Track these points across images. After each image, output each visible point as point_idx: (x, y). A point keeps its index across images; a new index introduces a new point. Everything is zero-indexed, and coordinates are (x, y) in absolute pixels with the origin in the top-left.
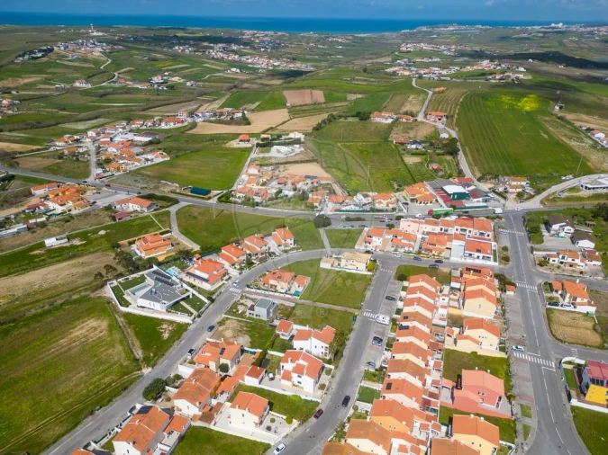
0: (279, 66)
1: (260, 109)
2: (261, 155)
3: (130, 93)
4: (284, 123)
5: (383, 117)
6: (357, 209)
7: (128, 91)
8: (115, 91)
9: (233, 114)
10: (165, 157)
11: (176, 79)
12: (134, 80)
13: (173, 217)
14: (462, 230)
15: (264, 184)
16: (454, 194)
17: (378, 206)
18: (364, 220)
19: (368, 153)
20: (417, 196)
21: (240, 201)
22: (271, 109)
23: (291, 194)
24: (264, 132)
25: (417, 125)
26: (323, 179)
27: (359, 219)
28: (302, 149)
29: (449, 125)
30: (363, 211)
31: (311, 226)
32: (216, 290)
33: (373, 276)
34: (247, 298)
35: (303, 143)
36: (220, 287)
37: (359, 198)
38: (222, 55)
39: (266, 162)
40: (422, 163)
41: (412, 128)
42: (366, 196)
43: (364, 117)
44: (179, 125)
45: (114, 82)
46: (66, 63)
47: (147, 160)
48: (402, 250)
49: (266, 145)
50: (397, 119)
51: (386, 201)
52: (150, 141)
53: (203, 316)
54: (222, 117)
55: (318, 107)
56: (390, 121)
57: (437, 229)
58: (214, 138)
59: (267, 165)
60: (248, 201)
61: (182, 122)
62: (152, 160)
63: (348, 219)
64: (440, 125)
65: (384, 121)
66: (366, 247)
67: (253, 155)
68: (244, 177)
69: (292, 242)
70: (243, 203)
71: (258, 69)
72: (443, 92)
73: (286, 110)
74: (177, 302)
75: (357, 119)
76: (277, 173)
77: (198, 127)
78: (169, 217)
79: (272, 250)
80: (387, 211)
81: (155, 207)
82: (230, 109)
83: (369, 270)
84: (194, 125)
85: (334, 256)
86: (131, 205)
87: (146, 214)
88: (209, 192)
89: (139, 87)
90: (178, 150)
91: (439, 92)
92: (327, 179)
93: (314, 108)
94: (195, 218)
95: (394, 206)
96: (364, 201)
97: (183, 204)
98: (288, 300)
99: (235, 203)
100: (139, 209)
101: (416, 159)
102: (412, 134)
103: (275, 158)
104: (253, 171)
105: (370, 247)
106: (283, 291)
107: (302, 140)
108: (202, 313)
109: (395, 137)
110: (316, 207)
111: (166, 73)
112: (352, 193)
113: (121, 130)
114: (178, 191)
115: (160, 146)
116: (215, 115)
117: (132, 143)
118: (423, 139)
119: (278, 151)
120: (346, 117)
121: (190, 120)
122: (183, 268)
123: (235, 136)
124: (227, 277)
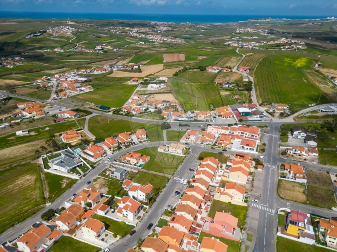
0: (167, 40)
1: (149, 64)
2: (142, 89)
3: (83, 55)
4: (159, 71)
5: (213, 69)
6: (187, 119)
7: (82, 53)
8: (76, 53)
9: (134, 66)
10: (91, 89)
11: (109, 47)
12: (86, 48)
13: (87, 121)
14: (242, 133)
15: (140, 105)
16: (243, 113)
17: (199, 118)
18: (189, 126)
20: (222, 113)
21: (124, 113)
22: (154, 64)
23: (153, 110)
24: (146, 77)
25: (232, 74)
26: (173, 102)
27: (186, 125)
28: (165, 86)
29: (250, 74)
30: (191, 121)
31: (159, 128)
32: (97, 162)
33: (185, 157)
34: (113, 167)
35: (166, 83)
36: (100, 160)
37: (189, 113)
38: (136, 34)
40: (230, 95)
41: (228, 76)
42: (193, 113)
43: (203, 69)
44: (104, 72)
45: (76, 49)
47: (81, 90)
48: (206, 143)
49: (146, 83)
50: (221, 70)
51: (204, 116)
52: (86, 80)
53: (86, 175)
54: (127, 68)
55: (180, 63)
56: (217, 71)
57: (228, 132)
58: (119, 79)
59: (144, 94)
60: (128, 114)
61: (106, 70)
62: (84, 91)
63: (180, 125)
64: (245, 74)
65: (214, 71)
66: (186, 141)
67: (138, 89)
68: (130, 101)
69: (145, 137)
70: (126, 115)
71: (154, 42)
73: (163, 65)
75: (199, 70)
76: (148, 99)
77: (113, 73)
78: (85, 121)
79: (134, 141)
80: (203, 121)
81: (79, 116)
82: (132, 64)
83: (184, 154)
84: (111, 72)
85: (167, 145)
86: (66, 114)
87: (73, 119)
88: (109, 108)
89: (89, 51)
90: (99, 85)
92: (175, 103)
94: (98, 122)
95: (208, 118)
96: (192, 115)
97: (94, 114)
98: (135, 169)
99: (122, 114)
100: (70, 117)
101: (227, 93)
102: (228, 79)
103: (149, 91)
104: (135, 97)
105: (188, 141)
106: (133, 164)
107: (166, 81)
109: (218, 81)
110: (165, 118)
111: (104, 44)
112: (186, 111)
113: (73, 74)
114: (93, 107)
115: (91, 83)
116: (124, 67)
117: (76, 81)
118: (233, 82)
119: (152, 87)
120: (193, 69)
121: (110, 69)
122: (83, 149)
123: (130, 78)
124: (105, 155)
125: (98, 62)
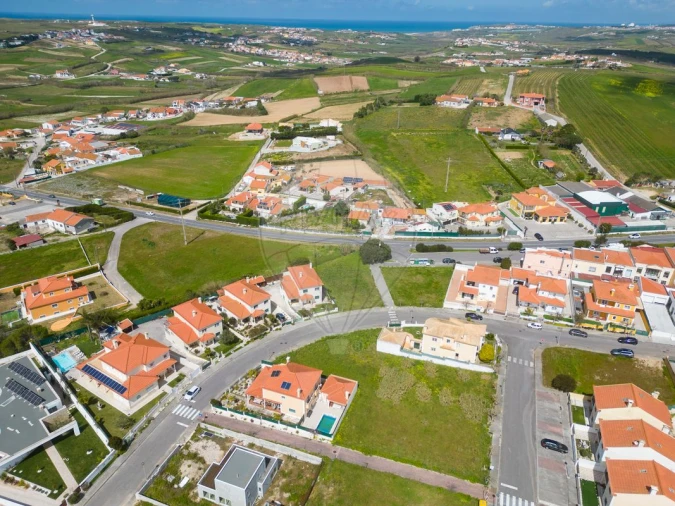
1: (282, 98)
2: (278, 150)
3: (122, 85)
4: (313, 111)
5: (455, 101)
6: (435, 229)
7: (119, 82)
8: (104, 83)
9: (246, 102)
10: (135, 152)
11: (183, 71)
12: (130, 72)
13: (117, 242)
14: (649, 271)
15: (277, 190)
17: (469, 225)
18: (450, 250)
19: (439, 147)
20: (537, 209)
21: (234, 216)
22: (297, 97)
23: (320, 205)
24: (284, 121)
25: (505, 111)
26: (372, 182)
27: (441, 248)
28: (339, 142)
29: (552, 110)
30: (446, 234)
31: (354, 260)
32: (142, 411)
33: (494, 375)
34: (209, 435)
35: (340, 133)
36: (152, 404)
37: (437, 211)
38: (243, 48)
39: (284, 159)
40: (525, 160)
41: (499, 115)
42: (449, 208)
43: (426, 101)
44: (173, 116)
45: (105, 74)
46: (49, 52)
47: (108, 156)
48: (540, 313)
49: (285, 135)
50: (475, 103)
51: (485, 217)
52: (122, 134)
53: (88, 495)
54: (231, 107)
55: (358, 94)
56: (465, 106)
57: (600, 270)
58: (210, 130)
59: (285, 163)
60: (249, 218)
61: (176, 112)
62: (114, 157)
63: (421, 248)
64: (539, 111)
65: (456, 106)
66: (466, 304)
67: (265, 150)
68: (247, 179)
69: (319, 293)
70: (239, 220)
71: (286, 63)
72: (528, 75)
73: (317, 99)
74: (41, 449)
75: (417, 105)
76: (299, 174)
77: (196, 118)
78: (110, 242)
79: (278, 310)
80: (488, 233)
81: (92, 226)
82: (241, 98)
83: (484, 361)
84: (190, 116)
85: (404, 324)
86: (49, 222)
87: (71, 238)
88: (186, 202)
89: (135, 78)
90: (158, 144)
91: (523, 75)
92: (379, 183)
93: (355, 95)
94: (152, 244)
95: (499, 225)
96: (447, 215)
97: (140, 221)
98: (304, 445)
99: (228, 219)
100: (62, 229)
101: (516, 155)
102: (500, 121)
103: (298, 154)
104: (263, 170)
105: (475, 306)
106: (295, 418)
107: (340, 129)
108: (88, 487)
109: (477, 126)
110: (363, 227)
111: (172, 65)
112: (422, 204)
113: (91, 122)
114: (139, 201)
115: (136, 140)
116: (221, 104)
117: (98, 137)
118: (520, 127)
119: (304, 144)
120: (400, 103)
121: (185, 110)
122: (89, 350)
123: (241, 127)
124: (175, 375)
125: (157, 98)
